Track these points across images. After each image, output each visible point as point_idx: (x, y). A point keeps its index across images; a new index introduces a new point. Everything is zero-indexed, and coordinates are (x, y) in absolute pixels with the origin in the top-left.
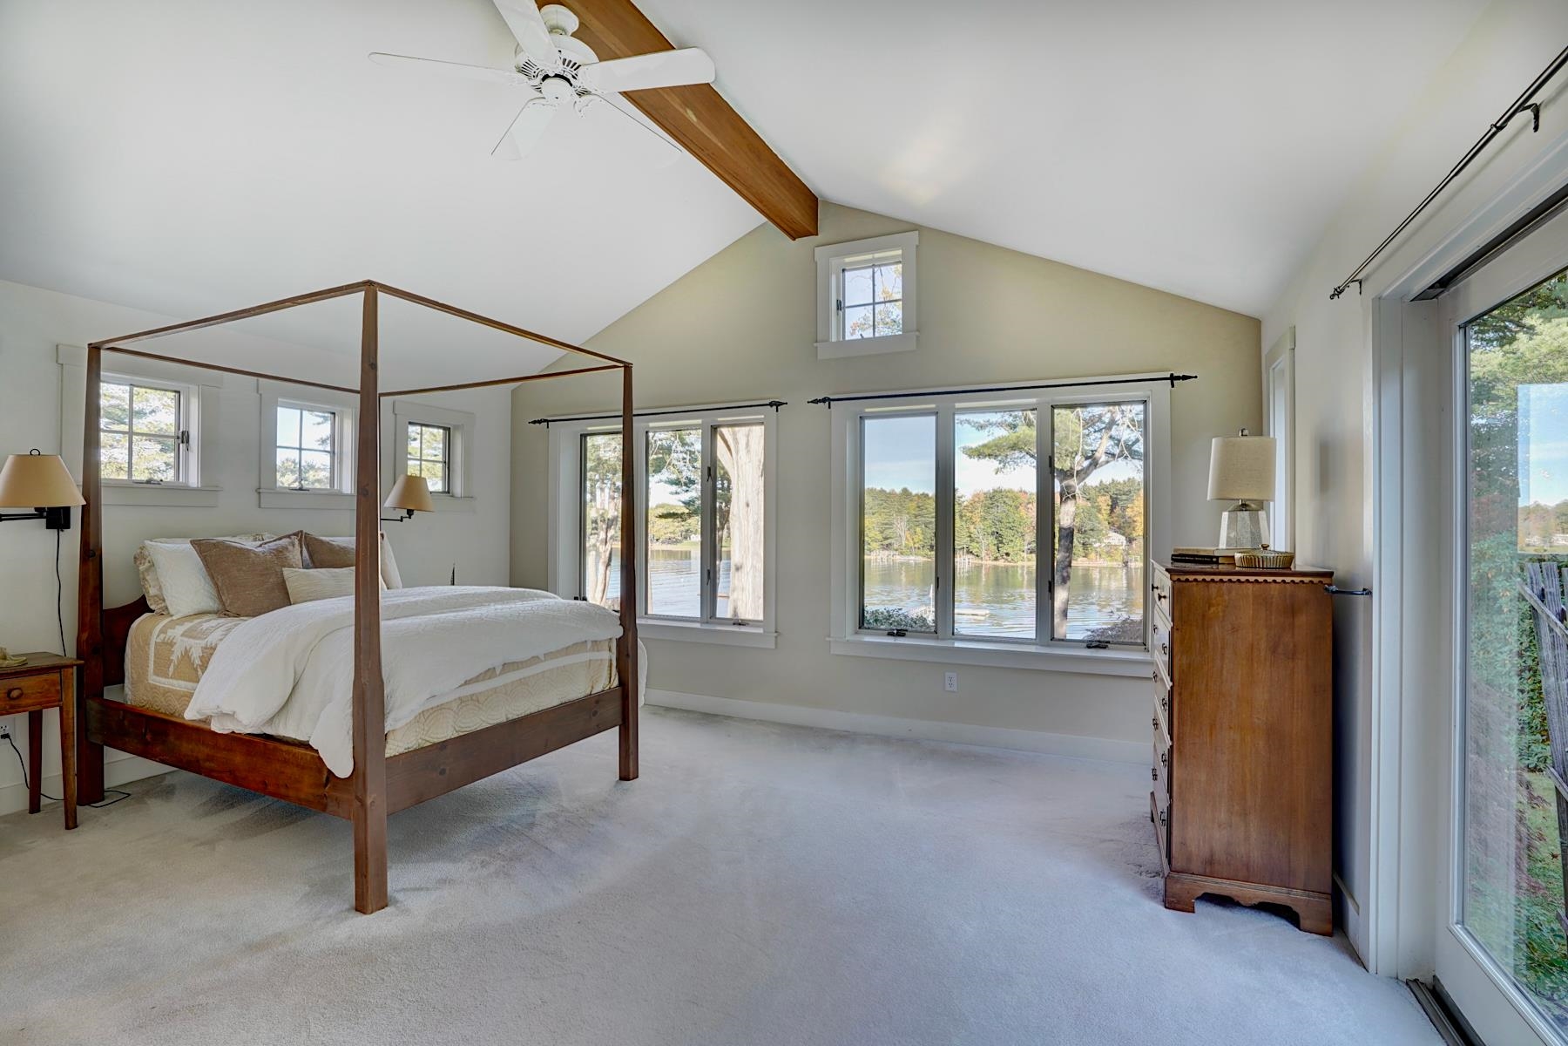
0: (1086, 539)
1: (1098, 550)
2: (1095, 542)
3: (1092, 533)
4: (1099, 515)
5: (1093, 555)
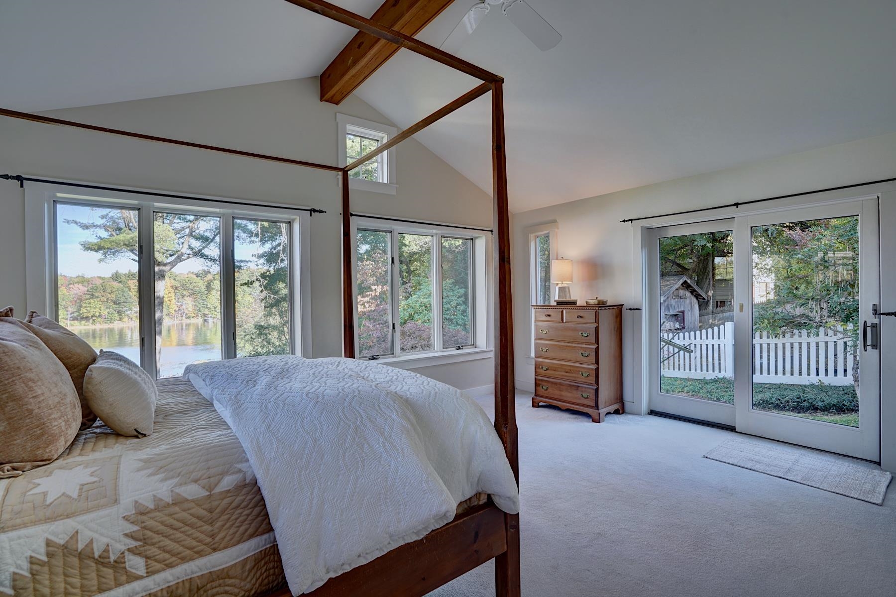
0: (121, 309)
1: (130, 315)
2: (127, 311)
3: (125, 304)
4: (130, 293)
5: (126, 319)
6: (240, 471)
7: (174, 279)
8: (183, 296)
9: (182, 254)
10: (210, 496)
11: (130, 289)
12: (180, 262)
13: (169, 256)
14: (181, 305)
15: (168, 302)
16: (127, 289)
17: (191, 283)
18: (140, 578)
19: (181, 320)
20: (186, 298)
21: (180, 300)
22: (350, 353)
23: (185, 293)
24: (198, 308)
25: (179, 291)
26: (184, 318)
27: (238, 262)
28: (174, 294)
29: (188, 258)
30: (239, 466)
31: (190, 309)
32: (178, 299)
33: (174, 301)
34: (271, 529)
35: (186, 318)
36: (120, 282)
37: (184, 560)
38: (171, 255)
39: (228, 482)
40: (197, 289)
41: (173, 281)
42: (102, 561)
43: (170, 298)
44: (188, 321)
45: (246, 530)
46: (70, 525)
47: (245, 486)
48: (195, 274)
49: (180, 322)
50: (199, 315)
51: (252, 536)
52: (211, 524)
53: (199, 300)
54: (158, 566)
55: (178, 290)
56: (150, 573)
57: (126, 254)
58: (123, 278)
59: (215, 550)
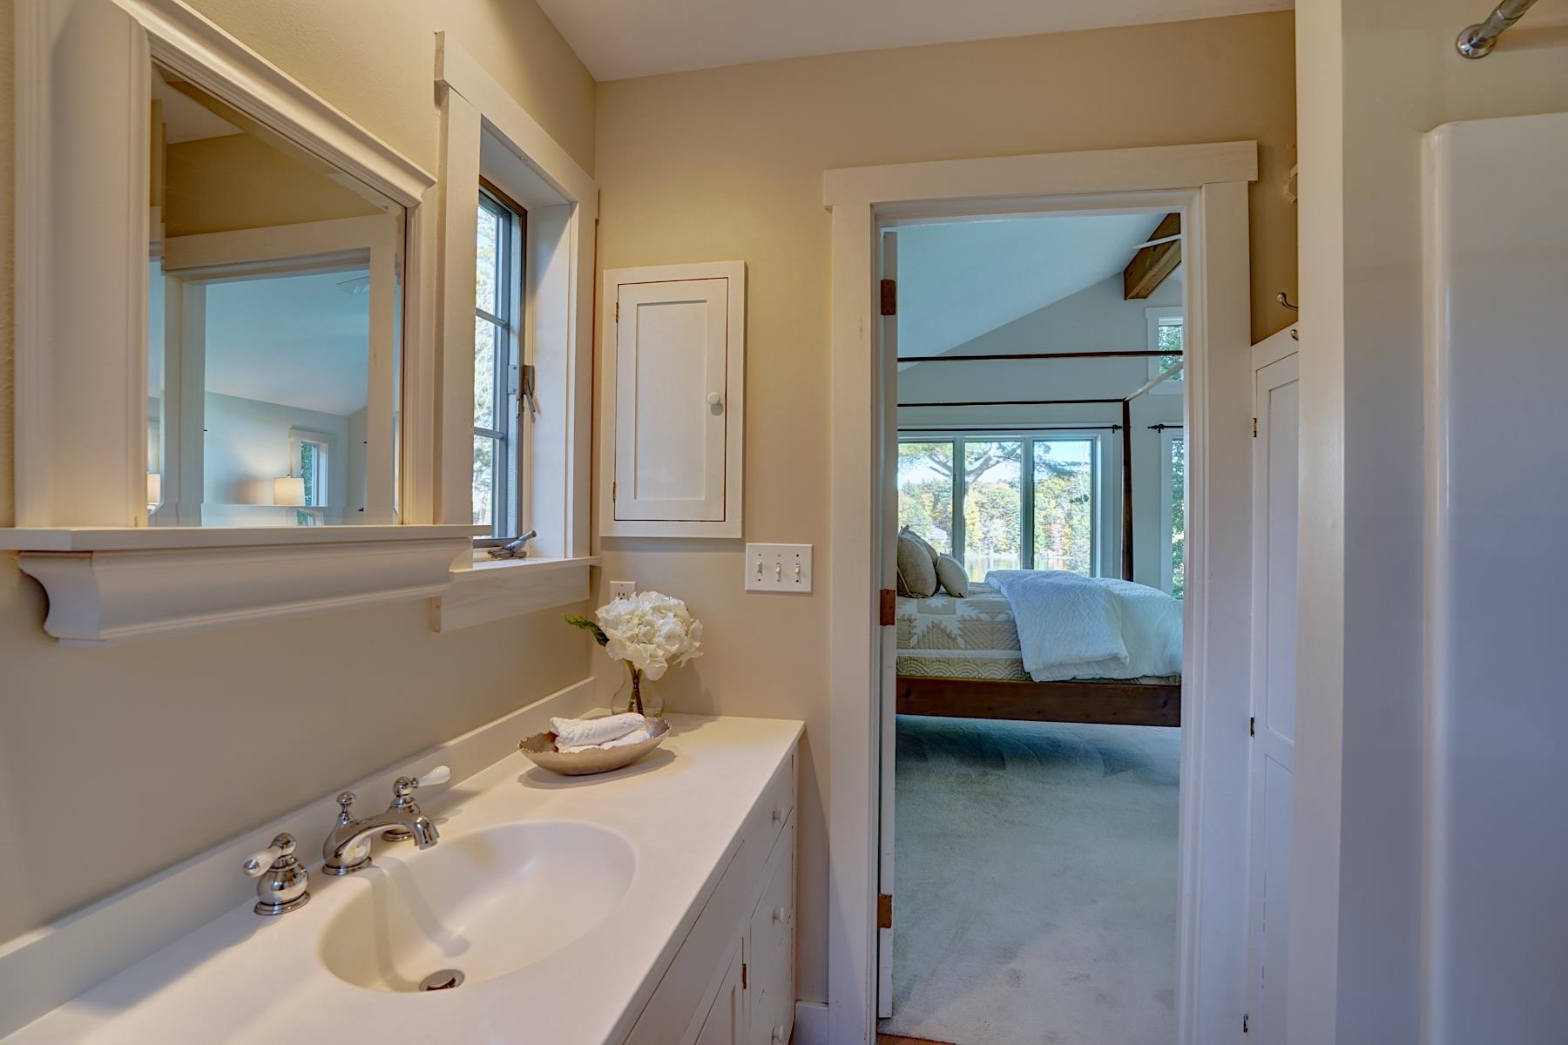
6: (1007, 614)
7: (980, 492)
8: (992, 517)
9: (990, 459)
10: (992, 622)
11: (924, 506)
12: (988, 468)
13: (973, 460)
14: (988, 531)
15: (971, 527)
16: (920, 507)
17: (1003, 498)
18: (961, 649)
19: (987, 554)
20: (994, 520)
21: (987, 523)
22: (1129, 576)
23: (993, 513)
24: (1011, 537)
25: (987, 509)
26: (992, 551)
27: (1068, 465)
28: (979, 514)
29: (998, 462)
30: (1007, 611)
31: (999, 538)
32: (985, 521)
33: (978, 525)
34: (1020, 649)
35: (995, 551)
36: (913, 496)
37: (980, 648)
38: (976, 460)
39: (1001, 617)
40: (1011, 506)
41: (977, 494)
42: (949, 636)
43: (973, 521)
44: (997, 556)
45: (1008, 645)
46: (940, 617)
47: (1008, 621)
48: (1010, 483)
49: (986, 556)
50: (1013, 547)
51: (1010, 649)
52: (992, 635)
53: (1013, 523)
54: (969, 647)
55: (984, 508)
56: (966, 649)
57: (924, 460)
58: (917, 491)
59: (993, 648)
